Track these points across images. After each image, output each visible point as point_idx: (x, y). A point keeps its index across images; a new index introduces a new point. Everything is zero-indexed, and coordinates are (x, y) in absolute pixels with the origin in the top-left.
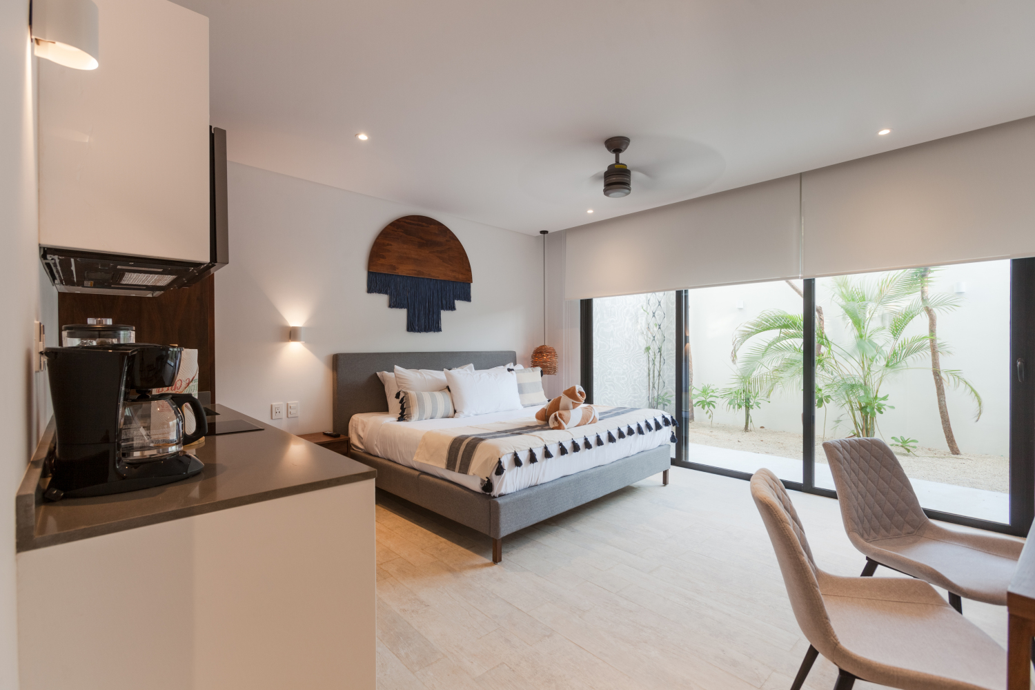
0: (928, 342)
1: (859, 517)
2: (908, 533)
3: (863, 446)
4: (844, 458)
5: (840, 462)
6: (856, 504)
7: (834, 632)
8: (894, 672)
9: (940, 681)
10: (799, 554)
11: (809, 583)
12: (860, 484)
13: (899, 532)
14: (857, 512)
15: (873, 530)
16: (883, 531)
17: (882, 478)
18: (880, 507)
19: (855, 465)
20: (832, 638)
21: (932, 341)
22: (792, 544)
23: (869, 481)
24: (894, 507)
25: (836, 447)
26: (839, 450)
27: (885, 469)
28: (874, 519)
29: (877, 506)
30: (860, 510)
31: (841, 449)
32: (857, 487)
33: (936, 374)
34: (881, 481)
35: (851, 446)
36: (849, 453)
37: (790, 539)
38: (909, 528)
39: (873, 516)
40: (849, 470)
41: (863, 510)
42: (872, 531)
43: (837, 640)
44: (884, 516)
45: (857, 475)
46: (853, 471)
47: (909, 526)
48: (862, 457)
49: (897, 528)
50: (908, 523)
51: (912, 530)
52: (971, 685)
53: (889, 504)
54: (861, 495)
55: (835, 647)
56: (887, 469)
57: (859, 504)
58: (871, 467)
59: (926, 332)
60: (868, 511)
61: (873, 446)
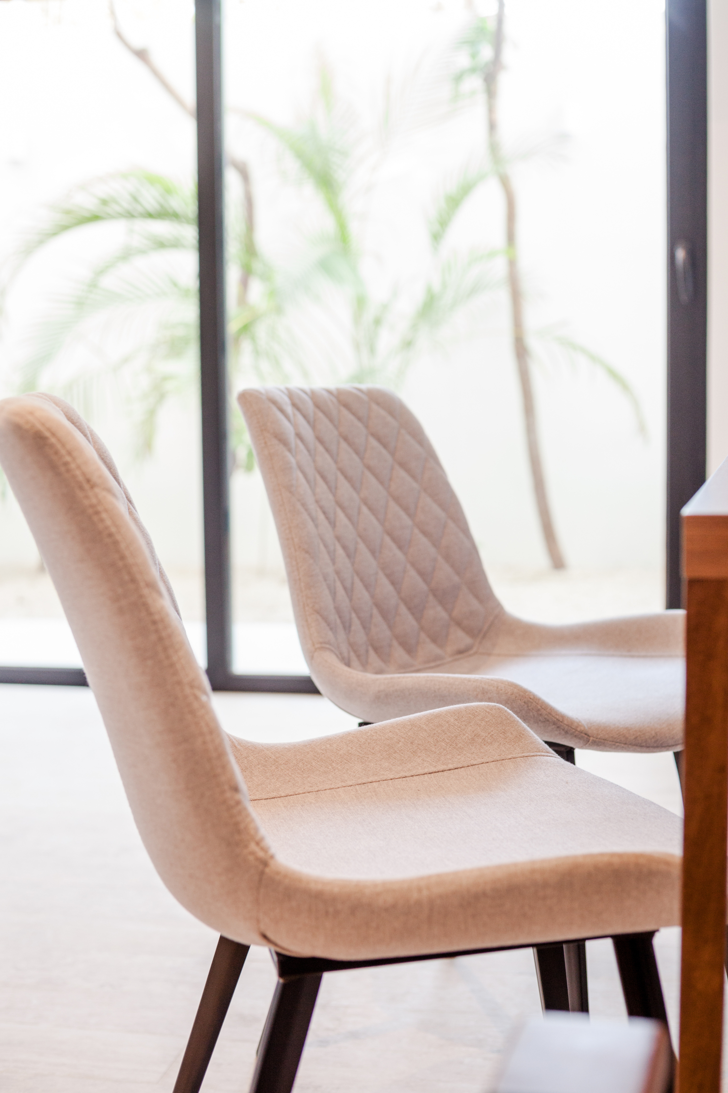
0: (499, 267)
1: (338, 611)
2: (460, 652)
3: (346, 406)
4: (299, 436)
5: (284, 442)
6: (330, 570)
7: (257, 830)
8: (420, 890)
9: (533, 871)
10: (146, 591)
11: (179, 683)
12: (341, 515)
13: (437, 651)
14: (334, 594)
15: (376, 650)
16: (399, 653)
17: (397, 500)
18: (393, 583)
19: (325, 460)
20: (253, 847)
21: (512, 264)
22: (123, 558)
23: (365, 510)
24: (425, 581)
25: (274, 402)
26: (282, 411)
27: (403, 473)
28: (378, 618)
29: (384, 581)
30: (341, 592)
31: (289, 409)
32: (333, 524)
33: (521, 351)
34: (394, 507)
35: (317, 406)
36: (312, 424)
37: (116, 543)
38: (460, 638)
39: (375, 611)
40: (311, 472)
41: (349, 591)
42: (372, 653)
43: (265, 850)
44: (403, 609)
45: (333, 489)
46: (324, 478)
47: (460, 634)
48: (346, 439)
49: (434, 640)
50: (459, 624)
51: (467, 640)
52: (602, 855)
53: (412, 573)
54: (344, 548)
55: (262, 873)
56: (408, 471)
57: (338, 573)
58: (369, 468)
59: (498, 238)
60: (362, 595)
61: (374, 407)
